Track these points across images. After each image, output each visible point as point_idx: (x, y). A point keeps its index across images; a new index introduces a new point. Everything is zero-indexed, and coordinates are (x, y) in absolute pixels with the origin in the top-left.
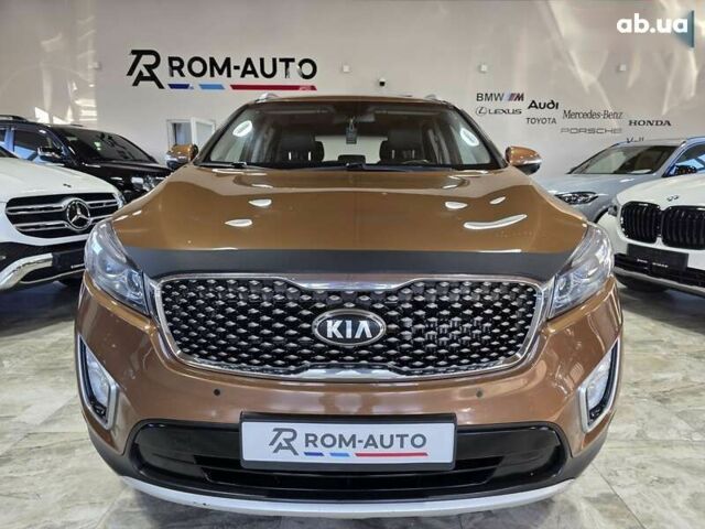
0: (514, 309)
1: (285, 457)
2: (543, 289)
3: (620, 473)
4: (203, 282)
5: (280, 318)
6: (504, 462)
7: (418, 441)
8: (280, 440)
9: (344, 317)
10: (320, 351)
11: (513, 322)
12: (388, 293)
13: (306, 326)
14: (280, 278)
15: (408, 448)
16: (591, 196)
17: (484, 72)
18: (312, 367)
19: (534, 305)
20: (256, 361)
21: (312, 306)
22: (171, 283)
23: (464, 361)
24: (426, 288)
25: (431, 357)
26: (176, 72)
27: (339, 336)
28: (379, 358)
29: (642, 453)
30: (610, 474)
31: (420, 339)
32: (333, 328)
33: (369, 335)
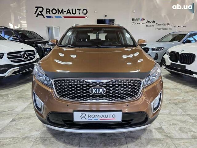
0: (136, 86)
1: (83, 120)
2: (143, 81)
3: (163, 122)
4: (64, 80)
5: (82, 89)
6: (133, 120)
7: (114, 116)
8: (82, 116)
9: (97, 88)
10: (91, 96)
11: (136, 89)
12: (107, 83)
13: (88, 90)
14: (82, 79)
15: (111, 118)
16: (162, 48)
17: (134, 12)
18: (89, 100)
19: (140, 85)
20: (76, 98)
21: (89, 85)
22: (56, 80)
23: (124, 98)
24: (115, 81)
25: (117, 97)
26: (48, 13)
27: (95, 93)
28: (105, 97)
29: (169, 117)
30: (161, 123)
31: (114, 93)
32: (94, 91)
33: (102, 92)
